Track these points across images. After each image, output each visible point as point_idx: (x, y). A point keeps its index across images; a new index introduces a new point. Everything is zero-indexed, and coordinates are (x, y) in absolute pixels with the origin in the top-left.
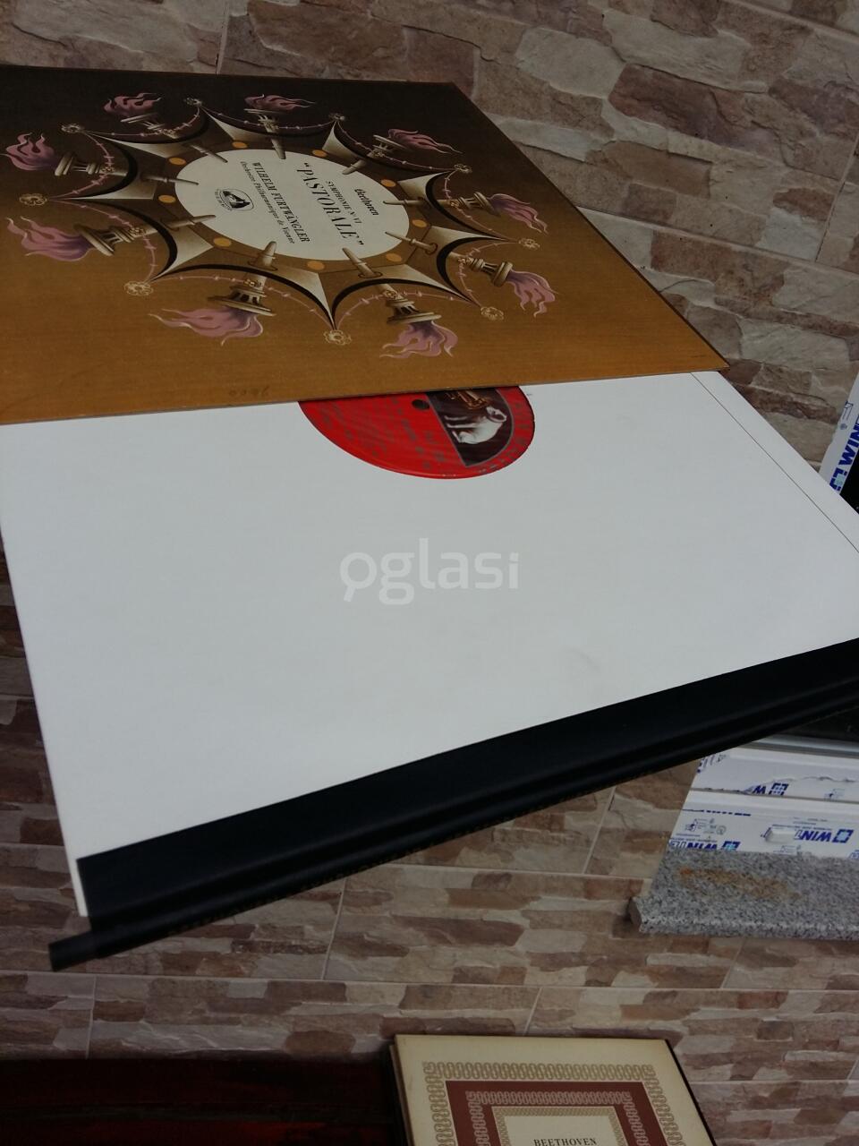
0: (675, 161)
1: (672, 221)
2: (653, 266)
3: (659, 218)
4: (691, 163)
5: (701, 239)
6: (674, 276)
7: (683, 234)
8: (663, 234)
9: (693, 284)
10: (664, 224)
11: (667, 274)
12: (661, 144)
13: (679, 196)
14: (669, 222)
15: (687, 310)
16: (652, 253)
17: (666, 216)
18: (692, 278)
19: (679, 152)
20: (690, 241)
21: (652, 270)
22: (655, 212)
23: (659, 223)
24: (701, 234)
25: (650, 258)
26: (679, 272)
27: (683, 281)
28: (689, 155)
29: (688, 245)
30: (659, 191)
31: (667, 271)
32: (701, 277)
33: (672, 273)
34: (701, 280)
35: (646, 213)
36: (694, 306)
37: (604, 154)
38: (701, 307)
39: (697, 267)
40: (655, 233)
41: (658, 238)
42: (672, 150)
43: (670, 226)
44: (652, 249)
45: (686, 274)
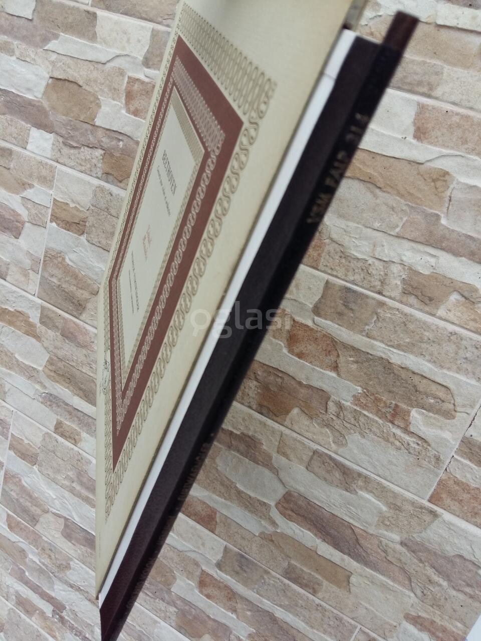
0: (444, 33)
1: (438, 92)
2: (415, 137)
3: (425, 90)
4: (463, 36)
5: (471, 113)
6: (437, 149)
7: (450, 107)
8: (428, 105)
9: (459, 160)
10: (429, 96)
11: (429, 146)
12: (429, 17)
13: (447, 68)
14: (433, 94)
15: (452, 187)
16: (414, 123)
17: (431, 87)
18: (458, 153)
19: (448, 24)
20: (457, 114)
21: (414, 142)
22: (420, 83)
23: (424, 95)
24: (471, 108)
25: (412, 129)
26: (444, 146)
27: (448, 156)
28: (460, 26)
29: (456, 119)
30: (424, 63)
31: (431, 143)
32: (469, 153)
33: (436, 145)
34: (469, 156)
35: (410, 84)
36: (458, 183)
37: (370, 28)
38: (467, 185)
39: (465, 141)
40: (418, 104)
41: (422, 108)
42: (440, 22)
43: (436, 98)
44: (415, 119)
45: (452, 148)
